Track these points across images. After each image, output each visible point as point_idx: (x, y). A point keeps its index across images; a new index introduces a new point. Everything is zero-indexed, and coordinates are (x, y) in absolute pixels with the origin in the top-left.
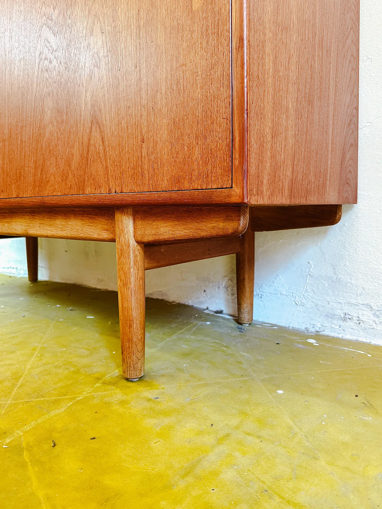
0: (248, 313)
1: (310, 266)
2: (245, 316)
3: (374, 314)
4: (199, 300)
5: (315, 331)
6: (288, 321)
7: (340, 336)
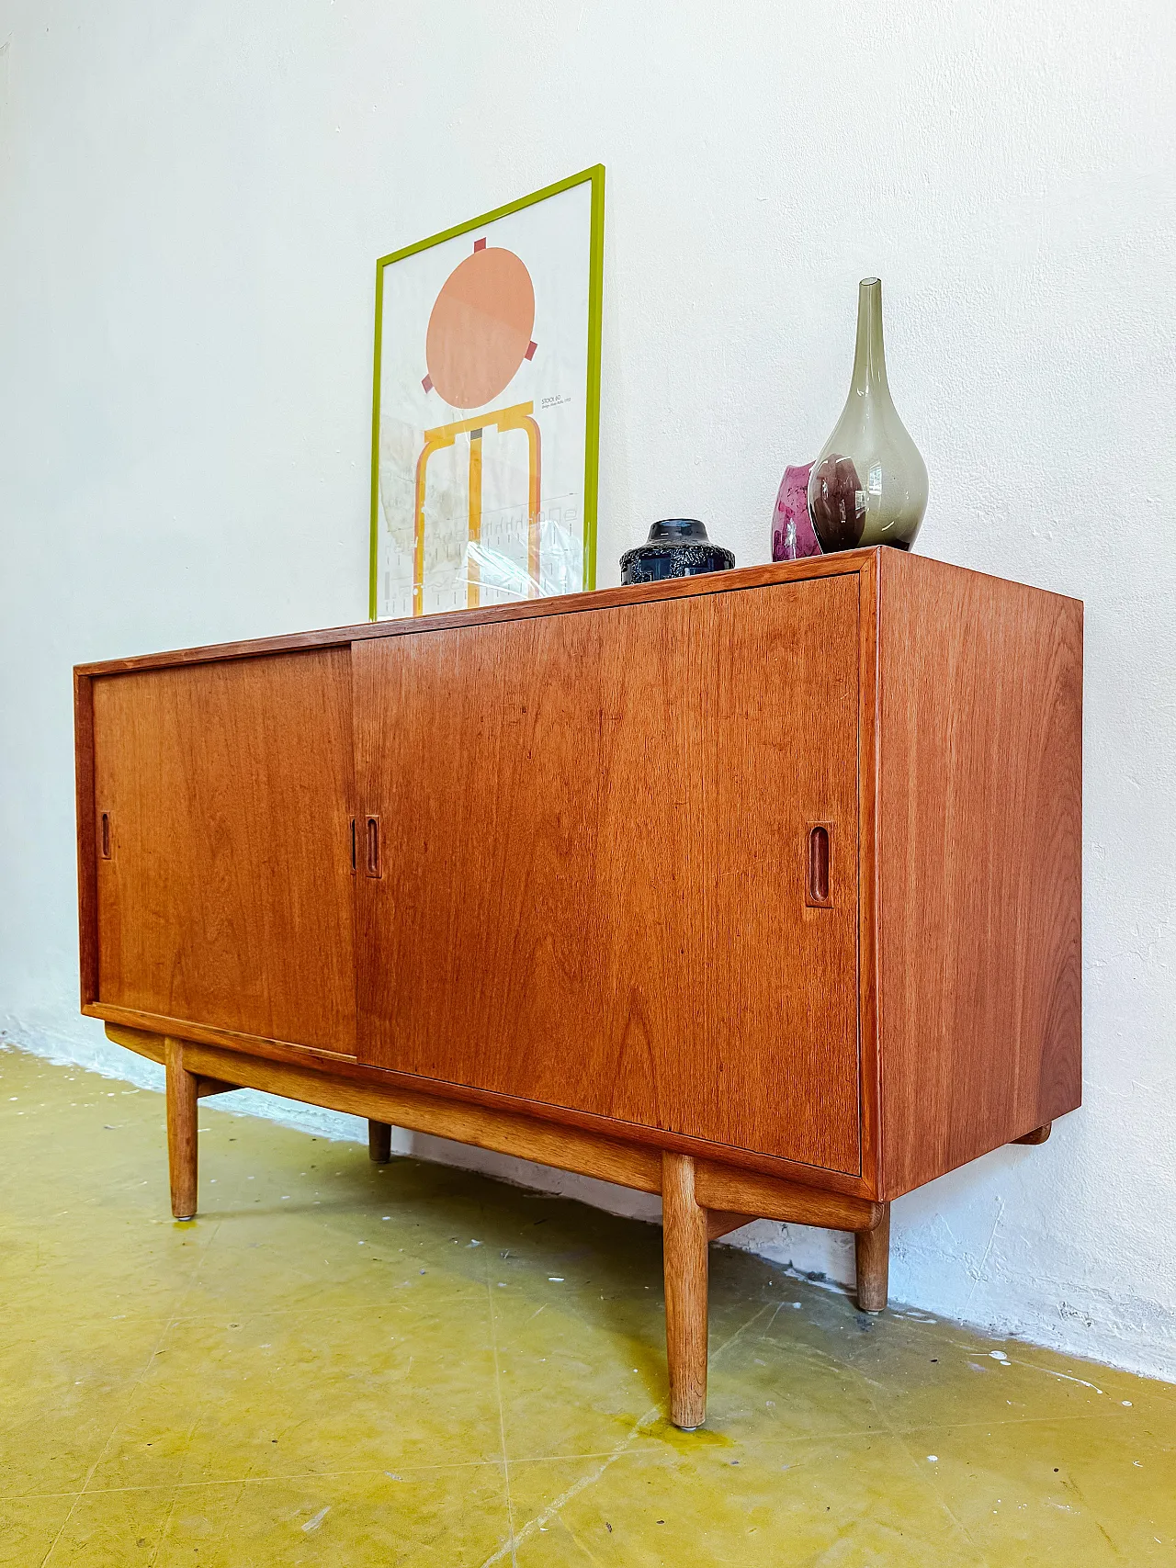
0: (878, 1291)
1: (999, 1205)
2: (872, 1297)
3: (1116, 1311)
4: (771, 1244)
5: (1008, 1332)
6: (958, 1309)
7: (1055, 1345)
